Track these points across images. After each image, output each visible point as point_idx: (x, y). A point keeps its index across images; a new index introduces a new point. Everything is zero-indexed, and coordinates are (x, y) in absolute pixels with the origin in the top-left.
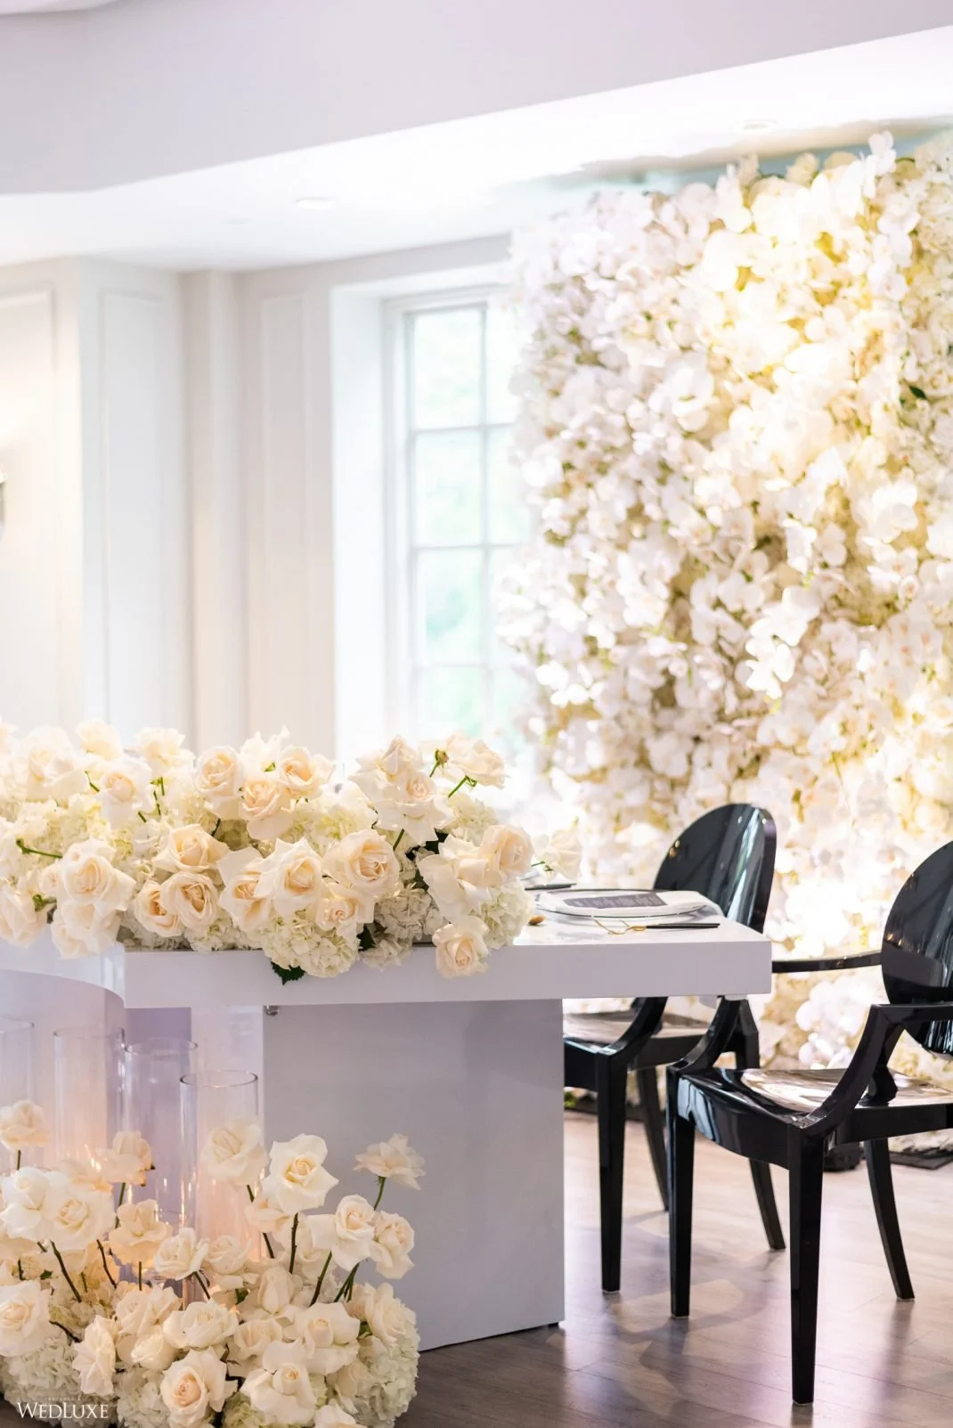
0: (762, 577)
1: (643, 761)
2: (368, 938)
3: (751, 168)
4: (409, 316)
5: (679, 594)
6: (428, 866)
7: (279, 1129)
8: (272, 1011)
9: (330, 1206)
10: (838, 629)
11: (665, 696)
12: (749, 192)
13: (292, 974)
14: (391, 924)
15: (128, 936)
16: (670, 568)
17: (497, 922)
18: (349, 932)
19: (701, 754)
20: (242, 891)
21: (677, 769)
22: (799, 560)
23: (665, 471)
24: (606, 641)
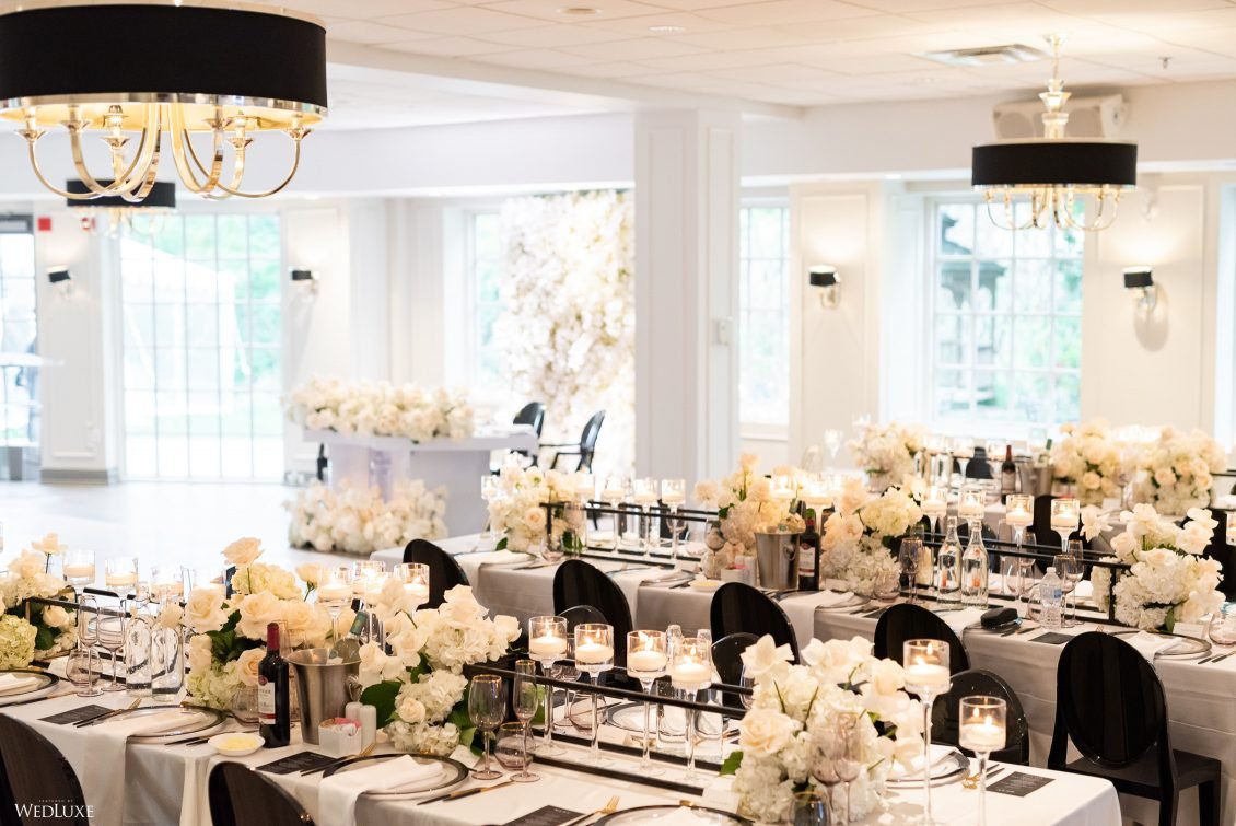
0: (577, 328)
1: (543, 389)
2: (436, 433)
3: (575, 195)
4: (474, 216)
5: (553, 333)
6: (449, 416)
7: (413, 478)
8: (413, 453)
9: (424, 494)
10: (600, 347)
11: (549, 367)
12: (575, 201)
13: (416, 442)
14: (440, 430)
15: (376, 433)
16: (550, 325)
17: (468, 430)
18: (430, 433)
19: (561, 387)
20: (404, 421)
21: (553, 391)
22: (586, 325)
23: (548, 294)
24: (531, 349)
